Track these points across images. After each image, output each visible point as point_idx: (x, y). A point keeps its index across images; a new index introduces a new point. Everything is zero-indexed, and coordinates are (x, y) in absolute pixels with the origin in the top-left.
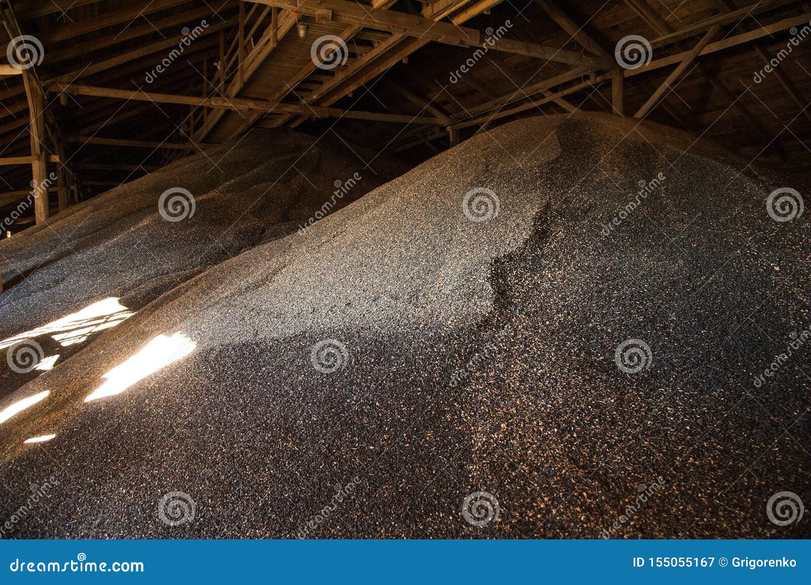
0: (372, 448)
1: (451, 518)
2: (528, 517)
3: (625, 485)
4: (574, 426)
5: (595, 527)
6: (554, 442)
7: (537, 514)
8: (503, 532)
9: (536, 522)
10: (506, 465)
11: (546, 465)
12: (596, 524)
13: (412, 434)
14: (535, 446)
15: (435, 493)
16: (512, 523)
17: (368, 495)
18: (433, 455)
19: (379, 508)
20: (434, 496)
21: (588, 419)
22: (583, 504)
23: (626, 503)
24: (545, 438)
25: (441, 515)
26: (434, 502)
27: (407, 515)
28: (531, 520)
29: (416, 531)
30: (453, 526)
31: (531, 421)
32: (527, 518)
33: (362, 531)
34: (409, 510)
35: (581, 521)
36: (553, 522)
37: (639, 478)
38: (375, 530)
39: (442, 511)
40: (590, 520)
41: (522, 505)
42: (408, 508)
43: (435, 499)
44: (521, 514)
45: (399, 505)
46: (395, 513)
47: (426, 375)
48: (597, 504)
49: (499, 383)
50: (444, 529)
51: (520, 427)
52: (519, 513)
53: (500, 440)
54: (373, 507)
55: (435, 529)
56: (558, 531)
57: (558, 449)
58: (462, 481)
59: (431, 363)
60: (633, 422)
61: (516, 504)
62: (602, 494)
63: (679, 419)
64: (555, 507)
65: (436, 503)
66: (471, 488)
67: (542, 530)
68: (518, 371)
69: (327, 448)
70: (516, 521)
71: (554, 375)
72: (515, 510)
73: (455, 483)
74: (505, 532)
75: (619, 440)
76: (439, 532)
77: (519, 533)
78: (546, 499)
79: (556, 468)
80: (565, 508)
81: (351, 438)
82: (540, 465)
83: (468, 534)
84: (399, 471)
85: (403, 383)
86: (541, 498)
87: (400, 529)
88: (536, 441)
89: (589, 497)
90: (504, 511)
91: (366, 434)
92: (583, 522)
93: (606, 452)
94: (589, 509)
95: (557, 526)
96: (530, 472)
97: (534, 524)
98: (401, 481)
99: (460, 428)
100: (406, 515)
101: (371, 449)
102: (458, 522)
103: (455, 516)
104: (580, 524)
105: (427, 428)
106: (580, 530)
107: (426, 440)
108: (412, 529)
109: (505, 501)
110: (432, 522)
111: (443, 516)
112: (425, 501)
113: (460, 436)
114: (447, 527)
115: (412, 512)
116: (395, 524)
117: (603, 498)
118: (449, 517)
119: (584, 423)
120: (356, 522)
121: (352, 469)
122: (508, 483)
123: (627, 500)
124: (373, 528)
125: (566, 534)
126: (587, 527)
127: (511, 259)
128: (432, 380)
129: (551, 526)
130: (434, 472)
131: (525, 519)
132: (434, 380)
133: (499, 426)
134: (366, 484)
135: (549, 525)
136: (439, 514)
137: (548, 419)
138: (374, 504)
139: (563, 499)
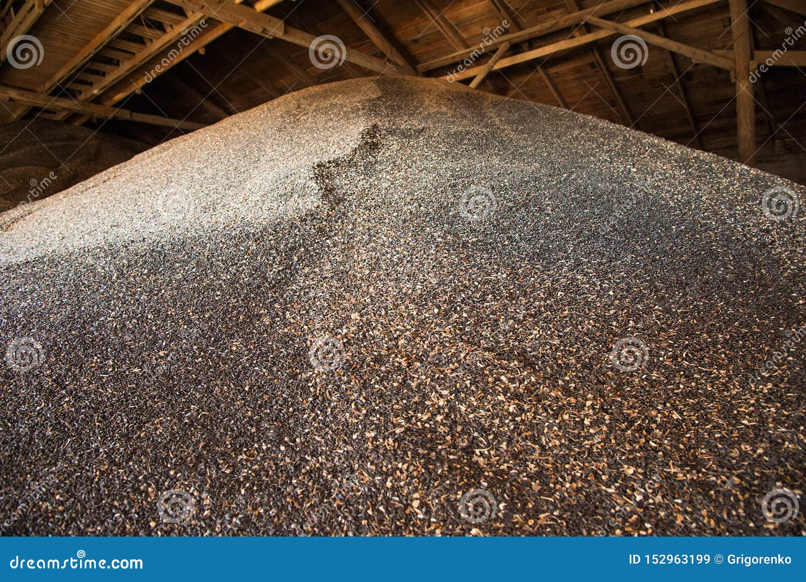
0: (136, 370)
1: (282, 448)
2: (422, 422)
3: (556, 363)
4: (460, 306)
5: (534, 418)
6: (437, 325)
7: (436, 415)
8: (381, 451)
9: (435, 428)
10: (369, 359)
11: (432, 354)
12: (534, 413)
13: (207, 346)
14: (408, 333)
15: (251, 418)
16: (395, 434)
17: (127, 437)
18: (244, 367)
19: (145, 453)
20: (248, 422)
21: (478, 296)
22: (506, 391)
23: (568, 381)
24: (422, 322)
25: (264, 447)
26: (248, 430)
27: (199, 458)
28: (427, 425)
29: (218, 478)
30: (288, 460)
31: (396, 306)
32: (419, 423)
33: (109, 496)
34: (204, 447)
35: (510, 414)
36: (466, 424)
37: (572, 352)
38: (136, 490)
39: (265, 442)
40: (524, 410)
41: (406, 408)
42: (202, 444)
43: (252, 426)
44: (408, 420)
45: (184, 442)
46: (176, 456)
47: (229, 277)
48: (526, 388)
49: (340, 275)
50: (271, 467)
51: (380, 315)
52: (404, 419)
53: (353, 333)
54: (134, 452)
55: (254, 471)
56: (476, 434)
57: (445, 332)
58: (297, 394)
59: (236, 264)
60: (539, 295)
61: (396, 407)
62: (530, 374)
63: (596, 286)
64: (461, 402)
65: (254, 430)
66: (314, 400)
67: (449, 438)
68: (365, 260)
69: (54, 381)
70: (403, 429)
71: (417, 258)
72: (397, 416)
73: (284, 399)
74: (386, 449)
75: (528, 314)
76: (262, 473)
77: (412, 447)
78: (445, 392)
79: (449, 354)
80: (480, 399)
81: (101, 362)
82: (422, 355)
83: (318, 468)
84: (184, 395)
85: (193, 288)
86: (436, 392)
87: (185, 480)
88: (409, 327)
89: (512, 380)
90: (379, 419)
91: (128, 354)
92: (514, 415)
93: (514, 328)
94: (517, 396)
95: (473, 427)
96: (409, 365)
97: (433, 431)
98: (189, 408)
99: (286, 330)
100: (197, 458)
101: (135, 373)
102: (296, 452)
103: (288, 445)
104: (510, 418)
105: (232, 336)
106: (512, 427)
107: (231, 351)
108: (210, 477)
109: (377, 405)
110: (247, 460)
111: (268, 449)
112: (233, 430)
113: (286, 340)
114: (276, 464)
115: (209, 451)
116: (176, 473)
117: (533, 379)
118: (278, 447)
119: (473, 301)
120: (97, 483)
121: (99, 404)
122: (377, 382)
123: (567, 378)
124: (133, 487)
125: (491, 437)
126: (522, 420)
127: (337, 165)
128: (238, 282)
129: (463, 430)
130: (247, 389)
131: (417, 425)
132: (241, 281)
133: (349, 318)
134: (122, 420)
135: (459, 428)
136: (260, 446)
137: (422, 301)
138: (135, 449)
139: (473, 388)
